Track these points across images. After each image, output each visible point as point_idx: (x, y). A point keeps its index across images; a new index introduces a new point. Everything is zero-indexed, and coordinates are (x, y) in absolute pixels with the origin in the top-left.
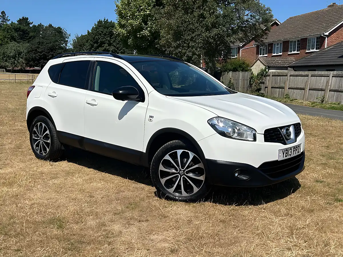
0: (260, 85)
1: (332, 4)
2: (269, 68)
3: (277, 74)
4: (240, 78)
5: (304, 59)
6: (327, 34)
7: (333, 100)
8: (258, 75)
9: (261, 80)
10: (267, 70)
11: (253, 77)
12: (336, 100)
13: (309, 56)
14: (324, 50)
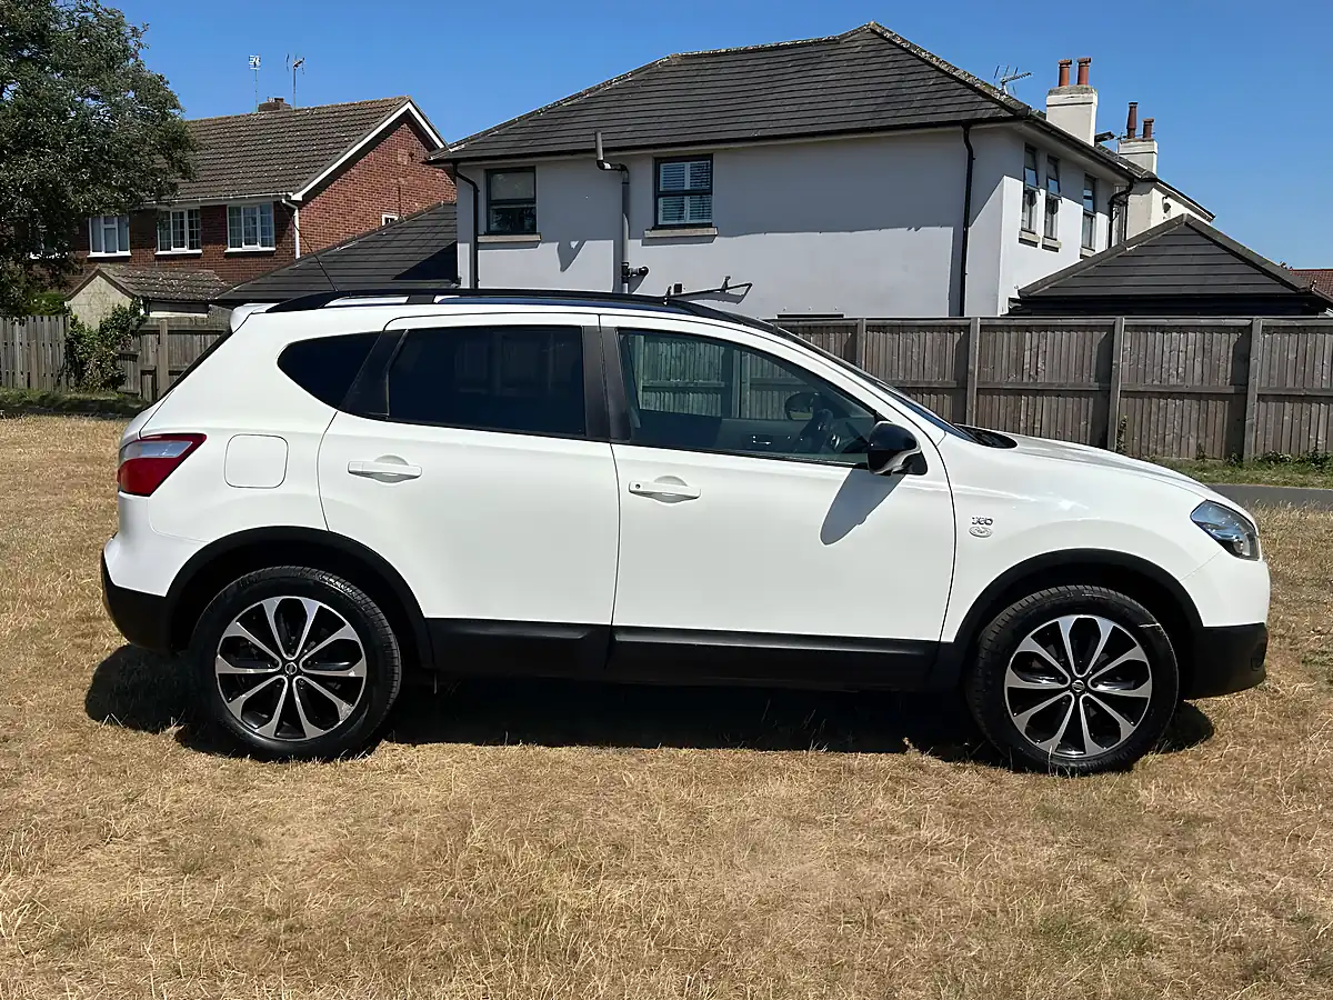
0: (118, 363)
1: (272, 100)
2: (150, 304)
3: (187, 325)
4: (17, 340)
5: (269, 279)
6: (298, 197)
8: (103, 329)
9: (119, 347)
10: (142, 312)
11: (82, 336)
13: (287, 269)
14: (328, 253)
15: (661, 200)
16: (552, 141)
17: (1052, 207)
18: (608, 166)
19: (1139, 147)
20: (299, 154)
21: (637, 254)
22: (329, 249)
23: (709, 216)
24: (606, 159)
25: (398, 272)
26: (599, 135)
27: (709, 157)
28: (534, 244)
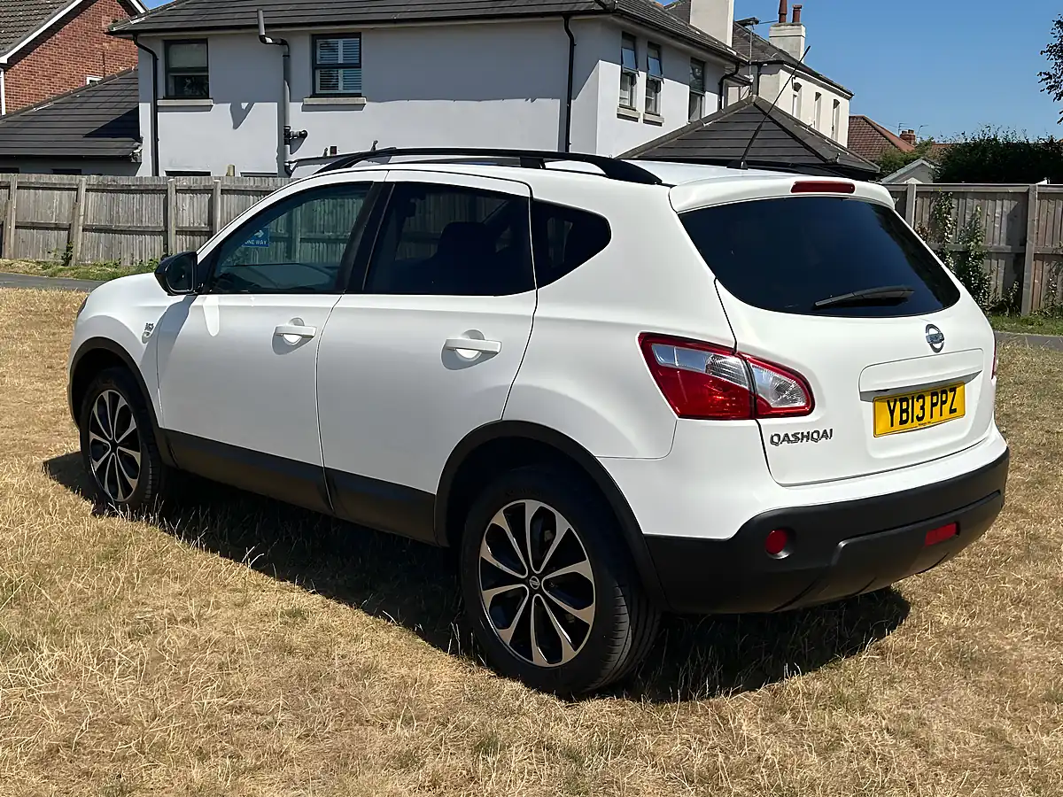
6: (4, 60)
7: (98, 256)
12: (109, 255)
14: (26, 113)
15: (318, 73)
16: (223, 17)
17: (653, 86)
18: (269, 40)
19: (787, 30)
20: (6, 19)
21: (299, 119)
22: (27, 110)
23: (360, 88)
24: (267, 34)
25: (88, 131)
26: (261, 12)
27: (358, 35)
28: (208, 108)
